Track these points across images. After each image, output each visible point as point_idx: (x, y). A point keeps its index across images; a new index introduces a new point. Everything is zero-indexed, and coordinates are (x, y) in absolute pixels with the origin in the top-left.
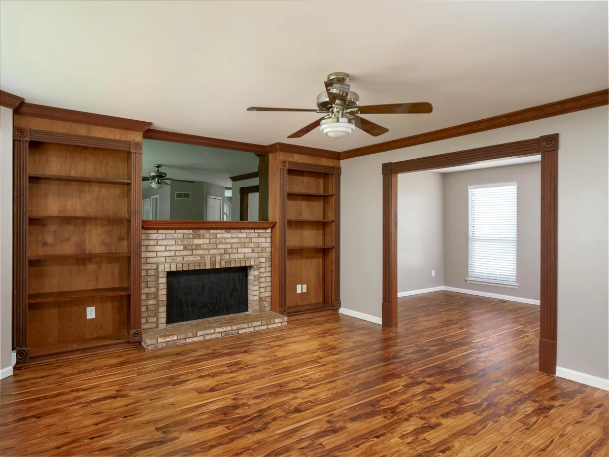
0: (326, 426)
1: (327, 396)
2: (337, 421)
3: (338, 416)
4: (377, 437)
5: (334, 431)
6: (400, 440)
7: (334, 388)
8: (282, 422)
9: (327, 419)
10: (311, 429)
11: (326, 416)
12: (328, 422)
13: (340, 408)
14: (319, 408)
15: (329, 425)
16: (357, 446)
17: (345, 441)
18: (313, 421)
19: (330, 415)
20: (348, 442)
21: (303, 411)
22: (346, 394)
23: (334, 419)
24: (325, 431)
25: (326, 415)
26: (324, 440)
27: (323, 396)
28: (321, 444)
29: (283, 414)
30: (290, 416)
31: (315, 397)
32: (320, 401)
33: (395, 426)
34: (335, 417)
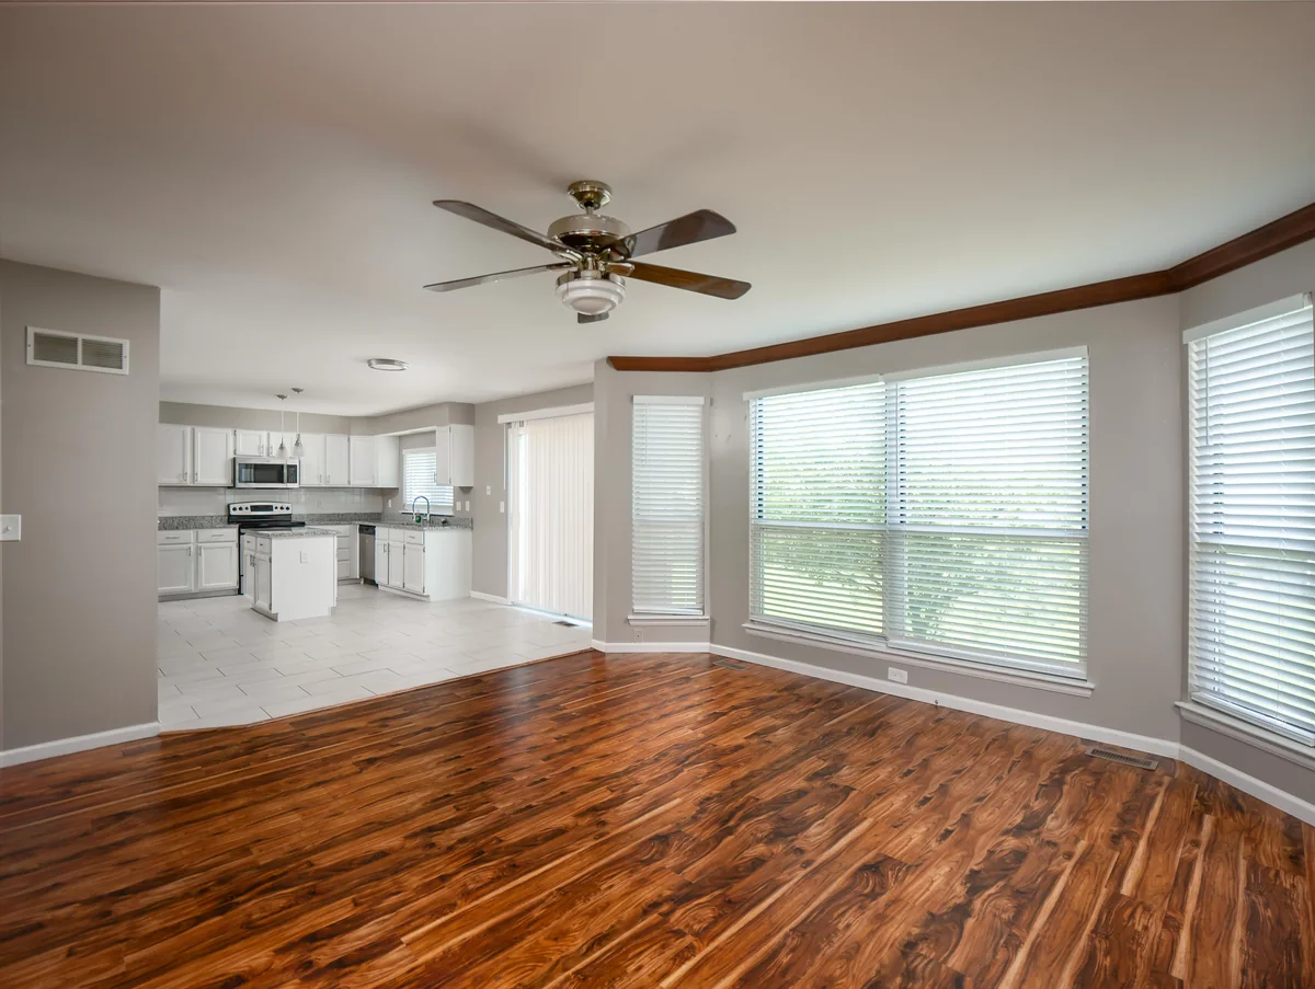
0: (608, 816)
1: (610, 883)
2: (589, 826)
3: (586, 836)
4: (530, 807)
5: (594, 809)
6: (496, 805)
7: (593, 914)
8: (679, 815)
9: (606, 829)
10: (629, 809)
11: (608, 833)
12: (604, 823)
13: (580, 854)
14: (624, 849)
15: (603, 818)
16: (563, 793)
17: (578, 799)
18: (627, 822)
19: (601, 835)
20: (575, 797)
21: (651, 839)
22: (566, 893)
23: (595, 828)
24: (608, 808)
25: (609, 836)
26: (609, 796)
27: (619, 884)
28: (613, 791)
29: (687, 830)
30: (673, 828)
31: (636, 876)
32: (623, 868)
33: (491, 827)
34: (594, 832)
